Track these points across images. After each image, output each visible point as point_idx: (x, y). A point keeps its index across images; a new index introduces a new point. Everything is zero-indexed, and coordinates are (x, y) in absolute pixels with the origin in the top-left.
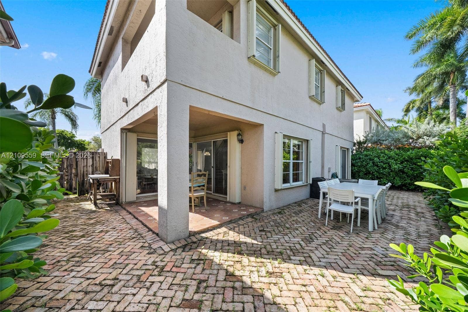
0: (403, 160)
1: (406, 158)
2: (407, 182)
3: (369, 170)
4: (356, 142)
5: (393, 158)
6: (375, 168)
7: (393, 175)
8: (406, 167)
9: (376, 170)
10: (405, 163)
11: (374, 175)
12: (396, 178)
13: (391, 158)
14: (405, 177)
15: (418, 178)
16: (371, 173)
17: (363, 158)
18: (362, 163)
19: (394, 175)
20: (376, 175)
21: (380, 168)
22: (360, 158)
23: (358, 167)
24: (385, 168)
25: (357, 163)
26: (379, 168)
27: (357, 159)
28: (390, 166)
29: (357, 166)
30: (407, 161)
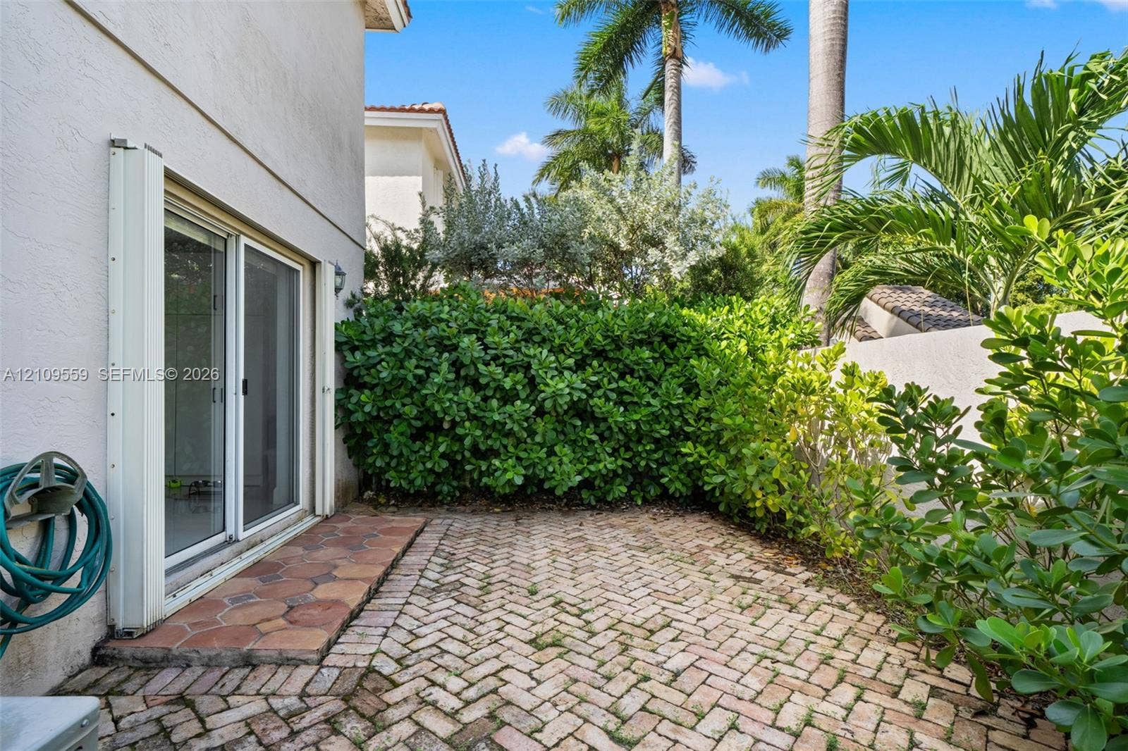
0: (586, 352)
1: (599, 337)
2: (601, 466)
3: (437, 407)
4: (374, 247)
5: (544, 340)
6: (467, 394)
7: (544, 435)
8: (597, 386)
9: (467, 410)
10: (595, 363)
11: (461, 439)
12: (557, 449)
13: (537, 338)
14: (591, 442)
15: (639, 442)
16: (446, 426)
17: (405, 337)
18: (402, 367)
19: (552, 435)
20: (468, 442)
21: (490, 393)
22: (389, 338)
23: (379, 391)
24: (508, 397)
25: (374, 366)
26: (486, 399)
27: (373, 344)
28: (532, 383)
29: (372, 387)
30: (600, 354)
